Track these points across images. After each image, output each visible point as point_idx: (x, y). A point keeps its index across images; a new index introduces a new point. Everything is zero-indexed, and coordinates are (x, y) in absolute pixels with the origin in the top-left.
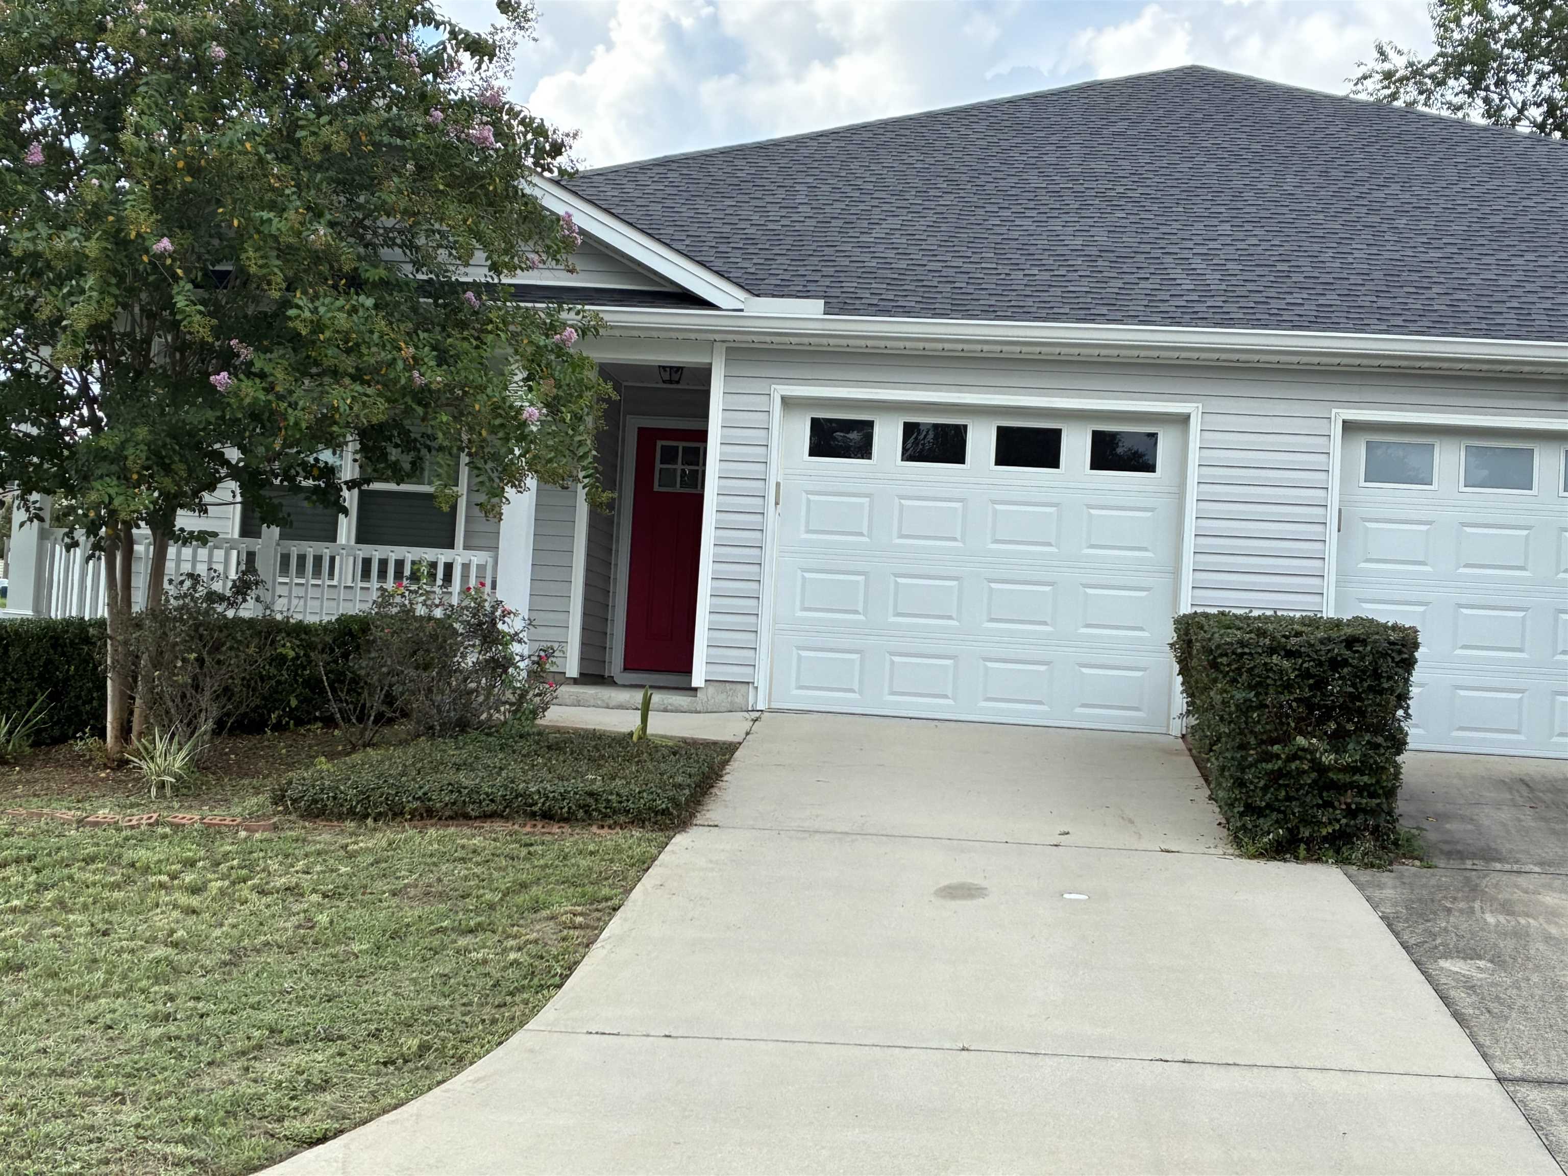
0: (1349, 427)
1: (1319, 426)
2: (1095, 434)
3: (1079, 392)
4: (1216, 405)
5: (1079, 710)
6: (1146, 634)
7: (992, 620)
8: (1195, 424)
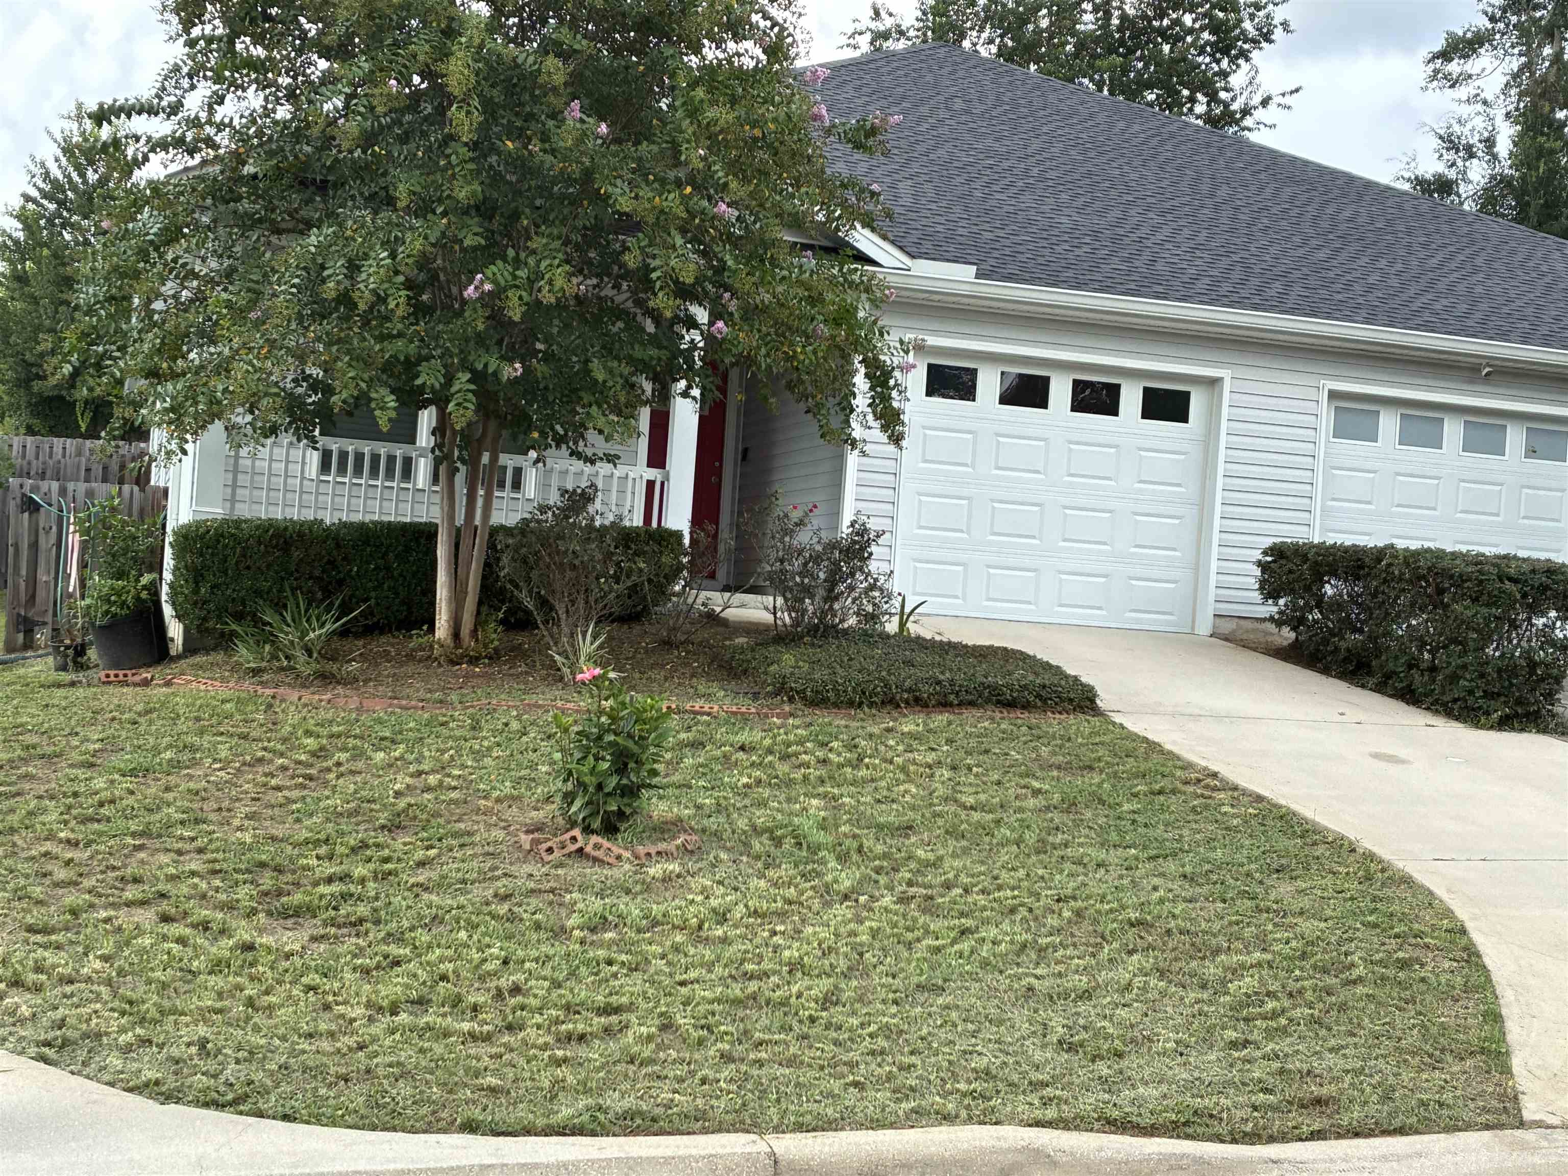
0: (1334, 395)
1: (1312, 394)
2: (1146, 390)
3: (1139, 355)
4: (1242, 372)
5: (1128, 614)
6: (1177, 554)
7: (1065, 540)
8: (1227, 386)
